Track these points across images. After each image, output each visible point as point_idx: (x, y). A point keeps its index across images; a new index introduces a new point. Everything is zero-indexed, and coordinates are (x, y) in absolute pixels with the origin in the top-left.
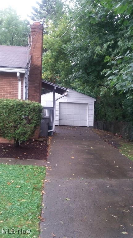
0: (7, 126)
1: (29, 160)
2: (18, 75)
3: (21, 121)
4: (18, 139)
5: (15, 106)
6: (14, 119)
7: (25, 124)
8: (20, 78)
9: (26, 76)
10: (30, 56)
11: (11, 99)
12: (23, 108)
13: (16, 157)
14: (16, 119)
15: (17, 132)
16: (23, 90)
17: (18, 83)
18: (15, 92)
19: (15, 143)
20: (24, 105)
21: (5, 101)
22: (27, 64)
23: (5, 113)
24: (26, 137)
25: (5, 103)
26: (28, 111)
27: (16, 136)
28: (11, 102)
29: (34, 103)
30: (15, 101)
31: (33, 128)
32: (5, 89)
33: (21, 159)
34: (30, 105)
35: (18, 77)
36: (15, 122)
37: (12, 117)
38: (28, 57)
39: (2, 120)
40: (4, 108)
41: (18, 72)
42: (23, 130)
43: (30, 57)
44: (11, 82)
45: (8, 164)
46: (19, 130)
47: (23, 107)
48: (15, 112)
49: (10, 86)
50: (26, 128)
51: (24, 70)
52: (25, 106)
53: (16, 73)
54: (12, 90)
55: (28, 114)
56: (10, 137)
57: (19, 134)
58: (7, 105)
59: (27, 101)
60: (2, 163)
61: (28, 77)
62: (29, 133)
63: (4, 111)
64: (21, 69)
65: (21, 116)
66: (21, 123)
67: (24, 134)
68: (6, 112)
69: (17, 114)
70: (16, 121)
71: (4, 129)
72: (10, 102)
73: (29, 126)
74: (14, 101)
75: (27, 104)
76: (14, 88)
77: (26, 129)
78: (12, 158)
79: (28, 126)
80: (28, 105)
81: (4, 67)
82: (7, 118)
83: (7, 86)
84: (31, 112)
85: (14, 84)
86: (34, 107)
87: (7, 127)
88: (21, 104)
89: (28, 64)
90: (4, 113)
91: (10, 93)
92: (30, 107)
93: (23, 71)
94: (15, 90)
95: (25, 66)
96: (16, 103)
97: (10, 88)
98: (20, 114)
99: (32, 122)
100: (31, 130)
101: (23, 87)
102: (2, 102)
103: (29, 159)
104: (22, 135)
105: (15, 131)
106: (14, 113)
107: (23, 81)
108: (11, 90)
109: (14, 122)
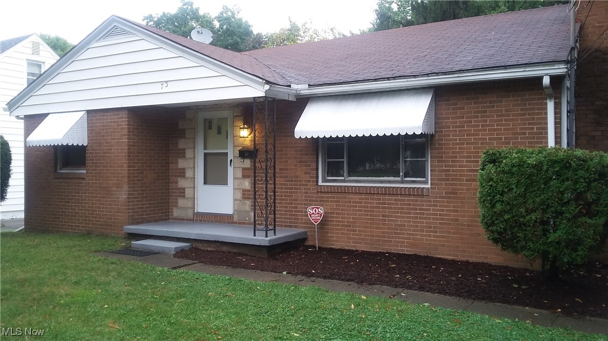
0: (522, 220)
1: (593, 319)
2: (546, 81)
3: (563, 209)
4: (555, 258)
5: (545, 167)
6: (543, 202)
7: (575, 217)
8: (550, 91)
9: (568, 83)
10: (578, 26)
11: (529, 150)
12: (566, 171)
13: (551, 307)
14: (549, 201)
15: (552, 237)
16: (560, 123)
17: (546, 104)
18: (537, 129)
19: (548, 267)
20: (570, 163)
21: (514, 155)
22: (570, 49)
23: (517, 187)
24: (580, 253)
25: (516, 160)
26: (585, 179)
27: (551, 249)
28: (530, 157)
29: (601, 156)
30: (544, 153)
31: (600, 228)
32: (509, 125)
33: (568, 312)
34: (590, 163)
35: (546, 88)
36: (544, 211)
37: (537, 197)
38: (572, 29)
39: (509, 204)
40: (513, 174)
41: (547, 75)
42: (570, 233)
43: (577, 31)
44: (525, 105)
45: (533, 324)
46: (559, 233)
47: (567, 168)
48: (545, 184)
49: (524, 115)
50: (579, 226)
51: (563, 66)
52: (574, 164)
53: (540, 79)
54: (529, 124)
55: (583, 187)
56: (532, 250)
57: (558, 243)
58: (521, 164)
59: (579, 152)
60: (517, 320)
61: (573, 85)
62: (589, 242)
63: (514, 180)
64: (553, 65)
65: (562, 193)
66: (563, 213)
67: (573, 244)
68: (518, 184)
69: (549, 187)
70: (548, 207)
71: (516, 229)
72: (528, 158)
73: (589, 221)
74: (540, 152)
75: (579, 159)
76: (533, 119)
77: (579, 231)
78: (541, 309)
79: (586, 222)
80: (583, 161)
81: (505, 67)
82: (521, 200)
83: (513, 115)
84: (594, 181)
85: (534, 109)
86: (603, 167)
87: (525, 225)
88: (562, 160)
89: (573, 49)
90: (514, 187)
91: (524, 133)
92: (589, 166)
93: (560, 70)
94: (538, 124)
95: (564, 55)
96: (545, 157)
97: (522, 120)
98: (559, 187)
99: (598, 211)
100: (594, 232)
101: (560, 113)
102: (506, 158)
103: (593, 316)
104: (567, 247)
105: (545, 235)
106: (543, 186)
107: (560, 98)
108: (525, 124)
109: (542, 209)
